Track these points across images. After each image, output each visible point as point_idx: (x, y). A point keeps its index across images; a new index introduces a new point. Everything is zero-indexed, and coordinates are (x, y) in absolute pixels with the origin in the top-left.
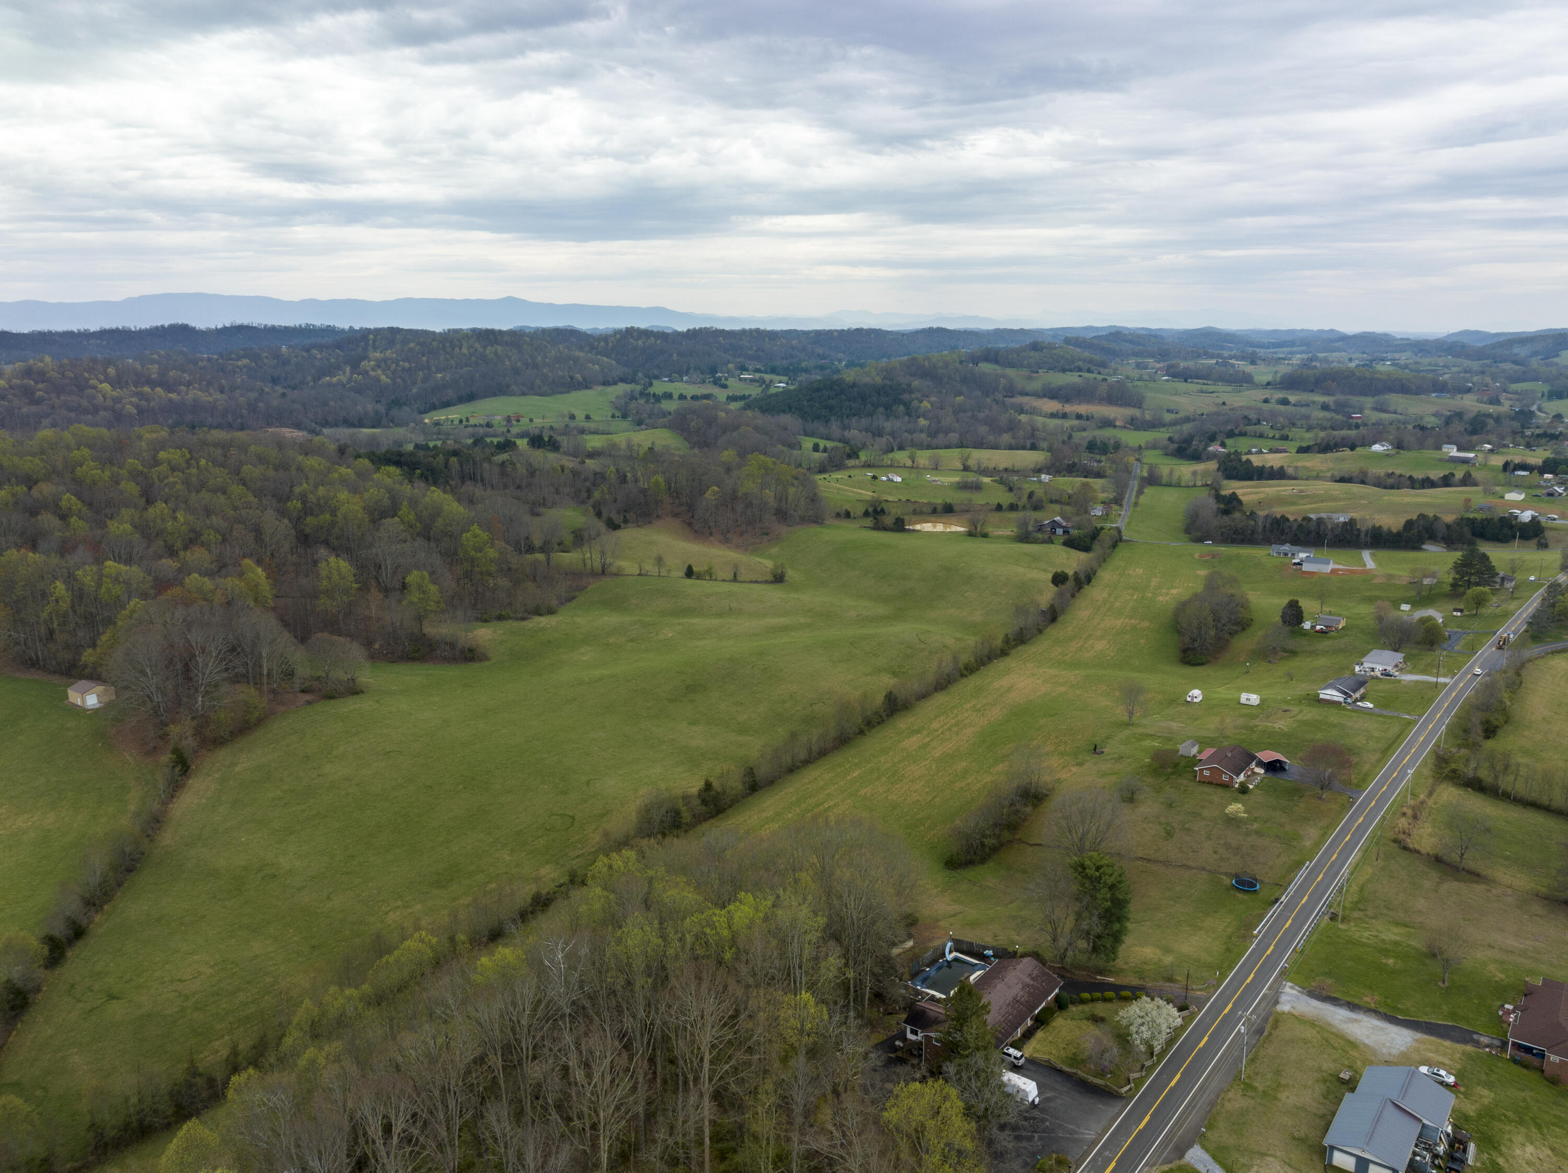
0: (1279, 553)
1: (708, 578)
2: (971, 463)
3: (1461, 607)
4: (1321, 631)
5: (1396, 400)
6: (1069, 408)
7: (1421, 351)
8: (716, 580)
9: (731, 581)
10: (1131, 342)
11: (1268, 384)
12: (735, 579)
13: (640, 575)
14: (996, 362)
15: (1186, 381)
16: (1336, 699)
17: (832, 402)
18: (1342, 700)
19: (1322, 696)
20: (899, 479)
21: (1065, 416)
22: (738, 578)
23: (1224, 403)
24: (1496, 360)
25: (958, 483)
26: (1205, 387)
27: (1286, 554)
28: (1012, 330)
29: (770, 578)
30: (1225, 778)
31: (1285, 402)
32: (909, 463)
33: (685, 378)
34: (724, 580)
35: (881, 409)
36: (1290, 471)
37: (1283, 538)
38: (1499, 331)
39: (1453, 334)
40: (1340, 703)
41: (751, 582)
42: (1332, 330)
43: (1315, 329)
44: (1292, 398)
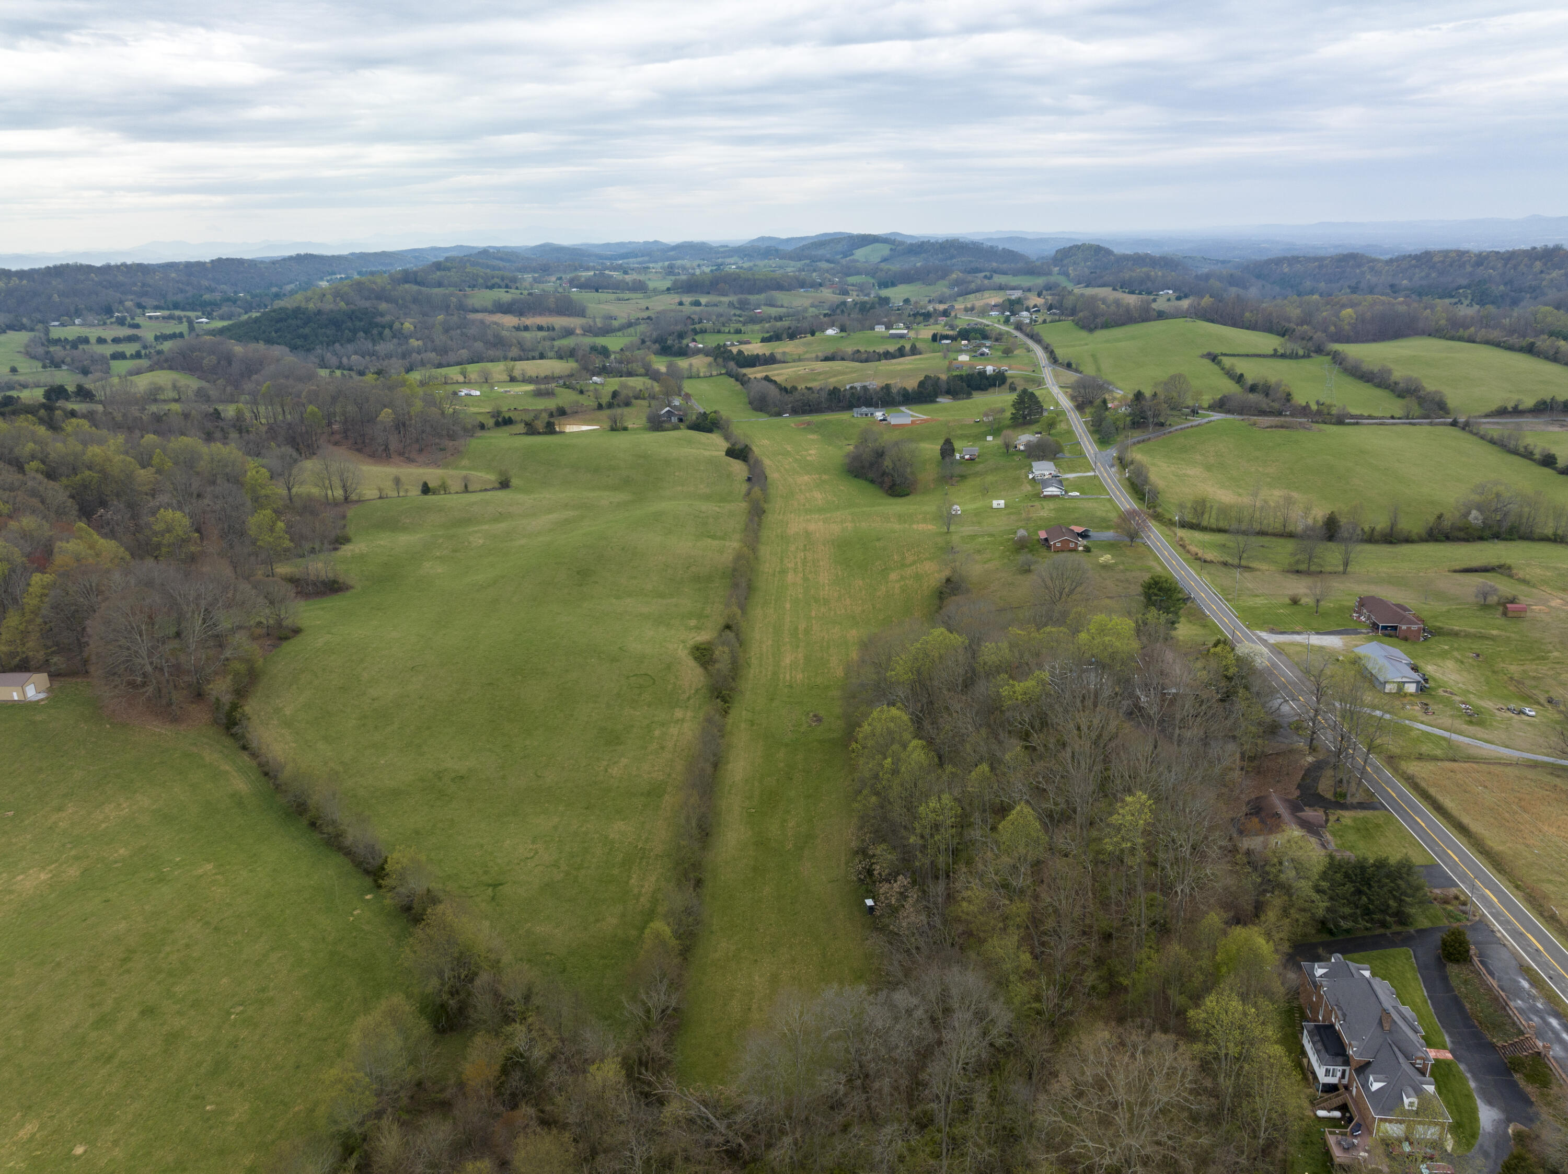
0: (862, 414)
1: (442, 492)
2: (517, 373)
3: (1039, 430)
4: (971, 459)
5: (780, 296)
6: (529, 321)
7: (745, 255)
8: (450, 493)
9: (463, 492)
10: (501, 259)
11: (668, 289)
12: (466, 489)
13: (380, 498)
14: (417, 283)
15: (597, 291)
16: (1055, 493)
17: (306, 331)
18: (1059, 493)
19: (1045, 493)
20: (478, 393)
21: (526, 328)
22: (470, 489)
23: (647, 308)
24: (814, 259)
25: (533, 391)
26: (621, 296)
27: (866, 415)
28: (376, 253)
29: (497, 485)
30: (1072, 545)
31: (697, 304)
32: (461, 379)
33: (77, 321)
34: (457, 493)
35: (362, 334)
36: (778, 357)
37: (841, 404)
38: (790, 236)
39: (753, 241)
40: (1058, 496)
41: (481, 491)
42: (656, 242)
43: (641, 241)
44: (703, 300)
